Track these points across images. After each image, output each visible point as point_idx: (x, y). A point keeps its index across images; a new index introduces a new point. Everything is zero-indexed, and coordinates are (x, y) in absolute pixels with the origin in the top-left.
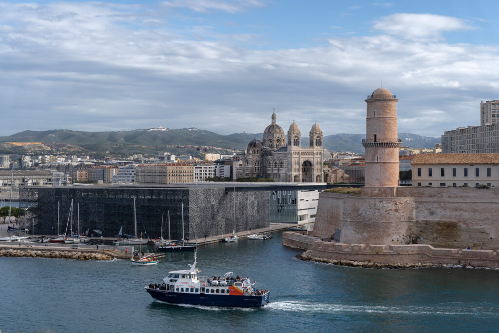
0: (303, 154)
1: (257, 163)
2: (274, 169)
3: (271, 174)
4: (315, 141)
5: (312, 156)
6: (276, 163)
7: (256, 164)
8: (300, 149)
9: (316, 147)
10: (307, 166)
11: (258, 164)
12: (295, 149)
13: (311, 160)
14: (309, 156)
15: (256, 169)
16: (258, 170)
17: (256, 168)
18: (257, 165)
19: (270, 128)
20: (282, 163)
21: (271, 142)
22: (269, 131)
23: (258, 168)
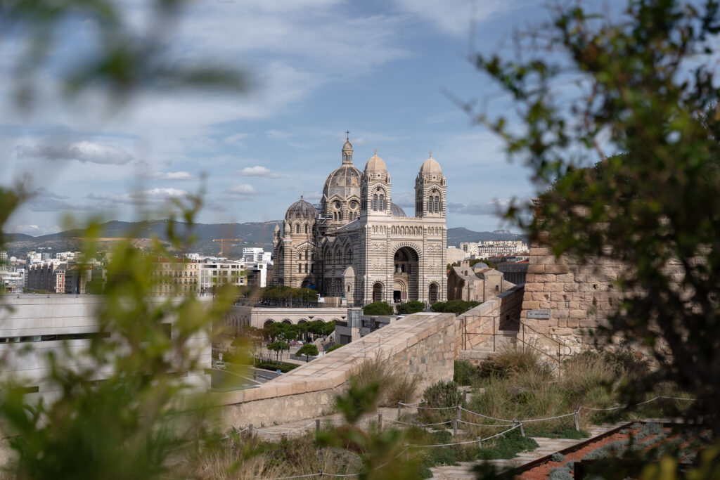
0: (395, 230)
1: (304, 253)
2: (337, 267)
3: (330, 279)
4: (426, 200)
5: (421, 237)
6: (340, 254)
7: (300, 255)
8: (389, 219)
9: (430, 215)
10: (406, 259)
11: (307, 256)
12: (376, 219)
13: (418, 246)
14: (412, 237)
15: (300, 269)
16: (306, 269)
17: (300, 265)
18: (303, 258)
19: (336, 175)
20: (351, 253)
21: (338, 205)
22: (334, 180)
23: (306, 265)
